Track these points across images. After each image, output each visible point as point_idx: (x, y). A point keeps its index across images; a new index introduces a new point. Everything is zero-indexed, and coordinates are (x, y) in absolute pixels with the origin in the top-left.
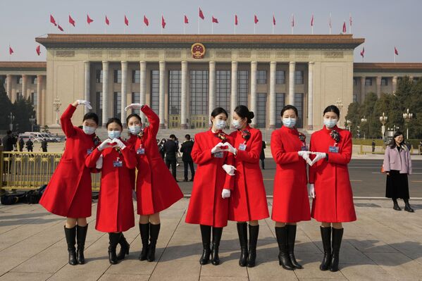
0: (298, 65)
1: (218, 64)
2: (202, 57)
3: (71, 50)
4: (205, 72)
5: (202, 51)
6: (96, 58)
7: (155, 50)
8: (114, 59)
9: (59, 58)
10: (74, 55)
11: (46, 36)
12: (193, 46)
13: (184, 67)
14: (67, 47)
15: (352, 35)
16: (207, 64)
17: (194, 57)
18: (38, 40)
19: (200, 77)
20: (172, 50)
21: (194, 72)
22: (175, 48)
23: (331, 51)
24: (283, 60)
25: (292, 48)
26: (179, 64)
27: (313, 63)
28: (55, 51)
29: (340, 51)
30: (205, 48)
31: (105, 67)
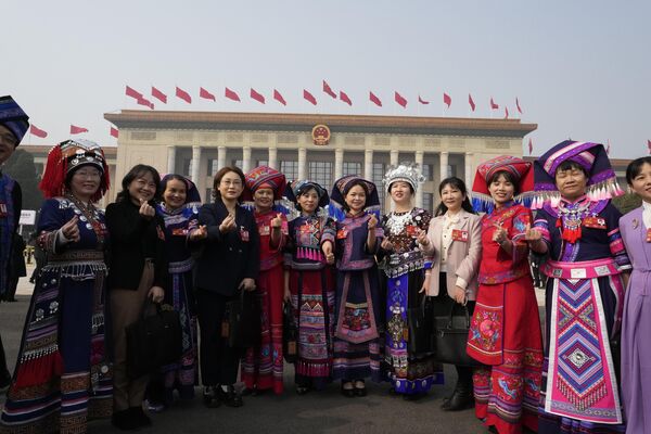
0: (451, 156)
1: (347, 154)
2: (327, 143)
3: (152, 131)
4: (328, 164)
5: (326, 136)
6: (184, 143)
7: (264, 134)
8: (209, 144)
9: (135, 141)
10: (154, 137)
11: (119, 112)
12: (314, 129)
13: (302, 156)
14: (146, 127)
15: (518, 120)
16: (332, 153)
17: (316, 143)
18: (108, 117)
19: (321, 171)
20: (286, 134)
21: (313, 164)
22: (290, 130)
23: (494, 139)
24: (432, 149)
25: (444, 134)
26: (295, 152)
27: (471, 155)
28: (130, 133)
29: (504, 139)
30: (331, 131)
31: (196, 154)
